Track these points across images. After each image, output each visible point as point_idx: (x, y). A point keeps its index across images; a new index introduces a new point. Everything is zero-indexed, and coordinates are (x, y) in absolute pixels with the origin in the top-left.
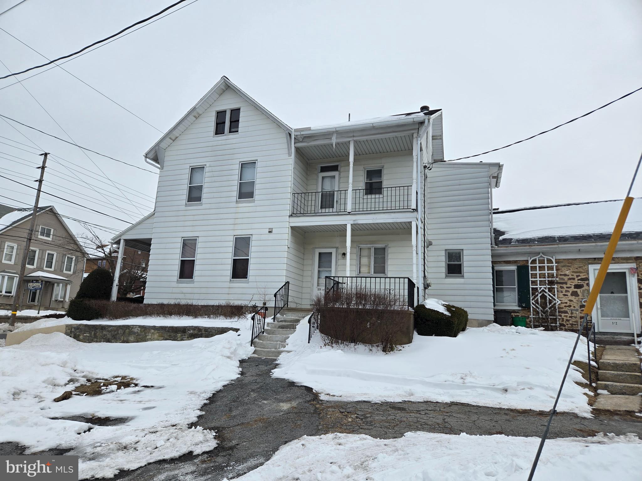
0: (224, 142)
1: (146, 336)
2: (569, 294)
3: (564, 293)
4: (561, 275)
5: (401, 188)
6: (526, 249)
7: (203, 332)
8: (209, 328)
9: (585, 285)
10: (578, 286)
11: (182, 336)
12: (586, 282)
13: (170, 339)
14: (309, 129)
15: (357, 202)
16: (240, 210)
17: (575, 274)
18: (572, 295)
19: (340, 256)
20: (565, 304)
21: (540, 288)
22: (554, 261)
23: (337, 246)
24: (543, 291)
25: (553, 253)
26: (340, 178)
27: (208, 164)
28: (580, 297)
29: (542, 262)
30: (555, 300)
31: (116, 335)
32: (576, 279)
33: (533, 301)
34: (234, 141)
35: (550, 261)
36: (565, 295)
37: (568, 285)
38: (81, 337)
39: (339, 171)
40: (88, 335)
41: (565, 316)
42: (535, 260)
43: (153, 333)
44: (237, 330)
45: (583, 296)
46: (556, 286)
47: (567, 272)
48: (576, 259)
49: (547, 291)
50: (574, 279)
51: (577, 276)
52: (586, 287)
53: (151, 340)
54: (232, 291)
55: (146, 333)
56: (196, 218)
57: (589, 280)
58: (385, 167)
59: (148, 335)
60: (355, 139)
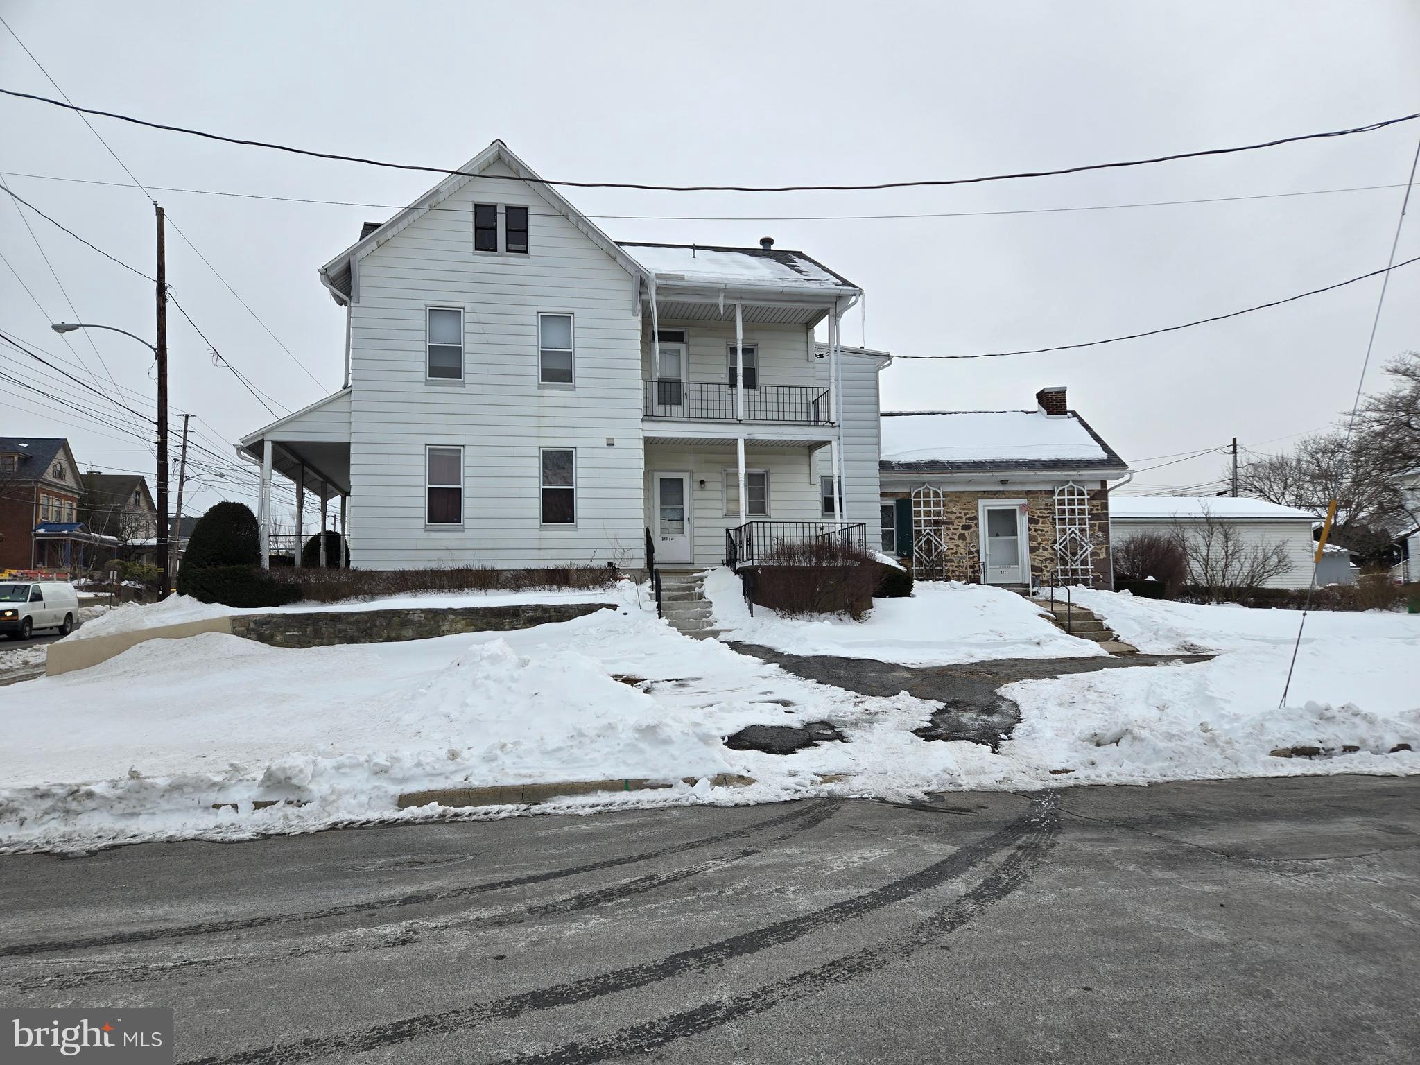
0: (498, 268)
1: (439, 627)
2: (956, 537)
3: (951, 536)
4: (947, 512)
5: (797, 389)
6: (914, 477)
7: (553, 614)
8: (562, 606)
9: (973, 526)
10: (966, 528)
11: (512, 621)
12: (975, 522)
13: (488, 628)
14: (682, 278)
15: (752, 408)
16: (547, 401)
17: (963, 512)
18: (959, 538)
19: (697, 485)
20: (951, 551)
21: (925, 530)
22: (941, 493)
23: (690, 469)
24: (928, 533)
25: (939, 484)
26: (688, 355)
27: (468, 307)
28: (968, 541)
29: (927, 495)
30: (941, 545)
31: (370, 629)
32: (964, 518)
33: (916, 548)
34: (522, 270)
35: (936, 494)
36: (951, 539)
37: (955, 526)
38: (279, 638)
39: (685, 343)
40: (296, 633)
41: (951, 566)
42: (919, 492)
43: (453, 621)
44: (614, 607)
45: (971, 539)
46: (943, 528)
47: (954, 509)
48: (963, 492)
49: (932, 533)
50: (961, 518)
51: (966, 514)
52: (974, 528)
53: (450, 632)
54: (545, 544)
55: (438, 621)
56: (452, 409)
57: (978, 519)
58: (759, 346)
59: (444, 625)
60: (744, 302)
